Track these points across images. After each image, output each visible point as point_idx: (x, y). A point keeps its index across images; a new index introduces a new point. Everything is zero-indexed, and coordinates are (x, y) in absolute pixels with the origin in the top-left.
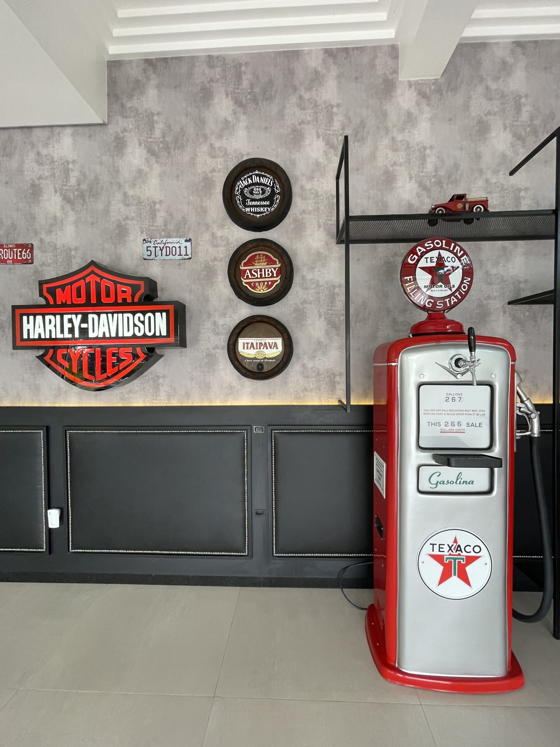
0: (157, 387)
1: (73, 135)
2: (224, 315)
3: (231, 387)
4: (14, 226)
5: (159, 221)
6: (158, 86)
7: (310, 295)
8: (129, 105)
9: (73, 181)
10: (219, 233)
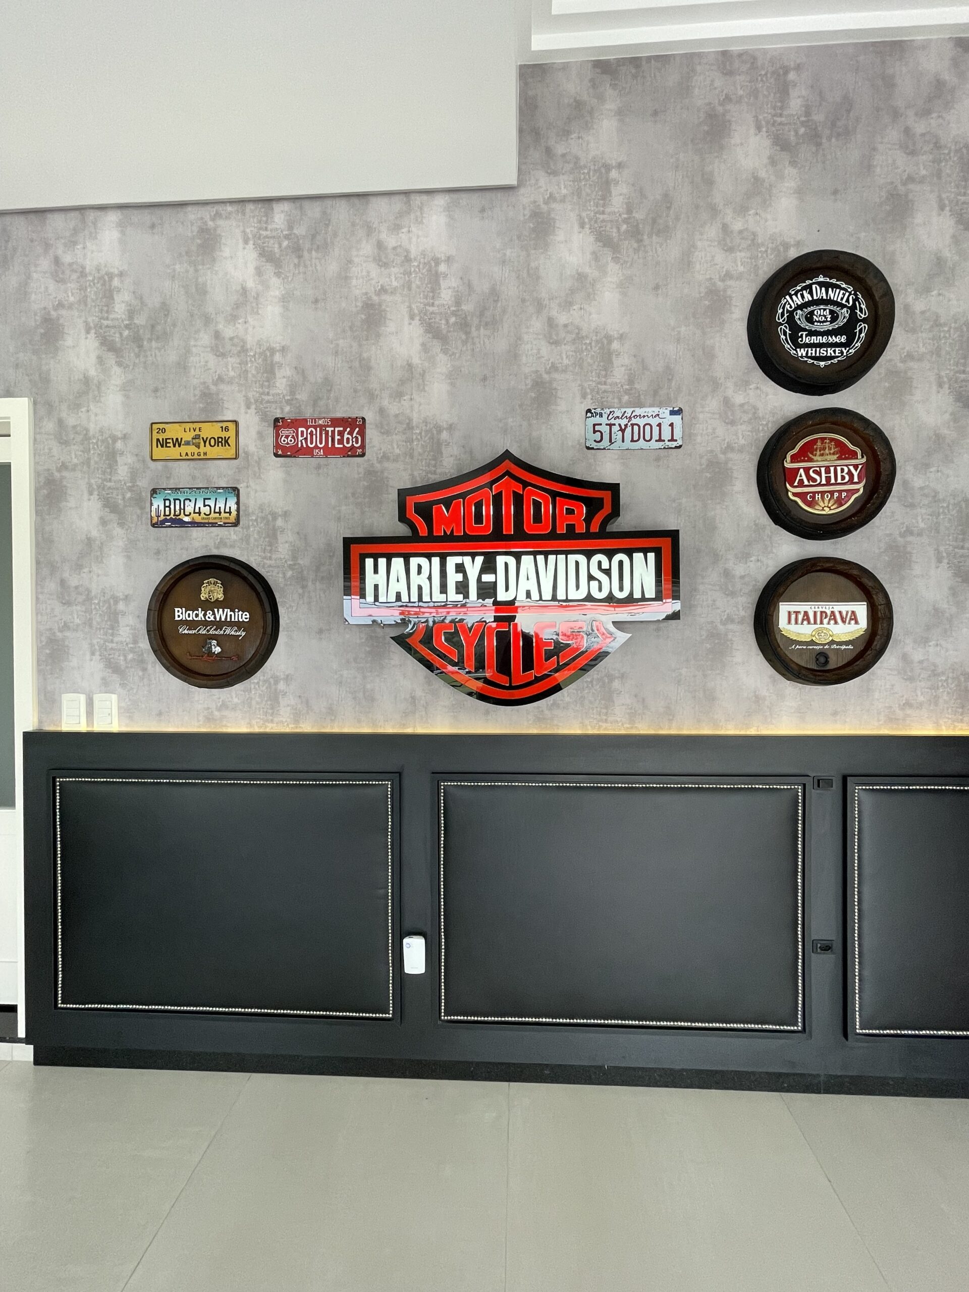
0: (608, 698)
1: (448, 209)
2: (745, 557)
3: (758, 699)
4: (328, 383)
5: (619, 375)
6: (620, 113)
7: (920, 519)
8: (560, 149)
9: (446, 296)
10: (739, 399)
